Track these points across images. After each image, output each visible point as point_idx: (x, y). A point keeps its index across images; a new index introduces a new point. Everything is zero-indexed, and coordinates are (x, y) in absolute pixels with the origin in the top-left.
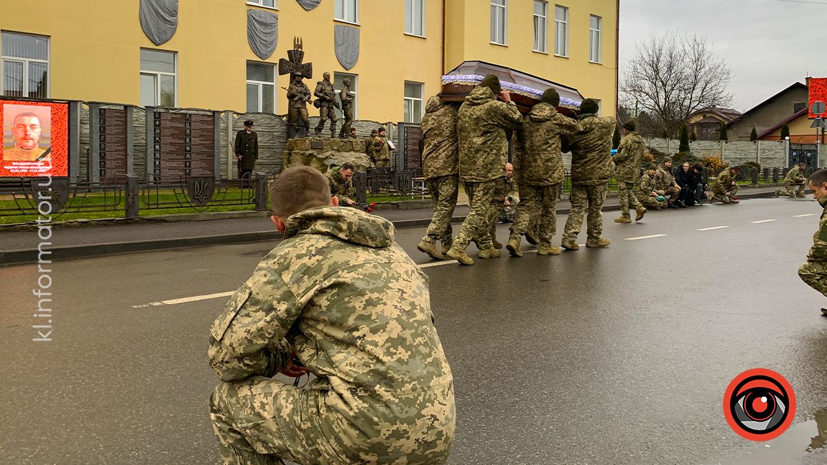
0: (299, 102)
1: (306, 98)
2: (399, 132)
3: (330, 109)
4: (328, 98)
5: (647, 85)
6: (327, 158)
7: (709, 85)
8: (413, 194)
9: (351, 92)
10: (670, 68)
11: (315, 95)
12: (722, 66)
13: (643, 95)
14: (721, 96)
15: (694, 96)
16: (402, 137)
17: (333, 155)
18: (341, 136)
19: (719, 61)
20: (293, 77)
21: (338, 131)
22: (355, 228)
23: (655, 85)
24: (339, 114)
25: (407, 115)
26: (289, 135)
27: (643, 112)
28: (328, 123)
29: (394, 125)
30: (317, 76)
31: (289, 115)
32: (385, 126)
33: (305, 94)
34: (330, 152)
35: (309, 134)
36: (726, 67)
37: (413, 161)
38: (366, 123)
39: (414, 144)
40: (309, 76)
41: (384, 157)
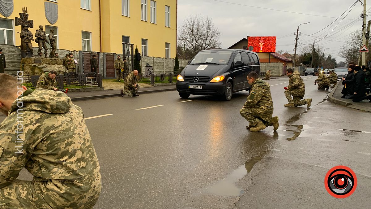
0: (27, 40)
1: (31, 37)
2: (80, 55)
3: (44, 43)
4: (42, 38)
5: (189, 37)
6: (43, 67)
7: (212, 38)
8: (87, 84)
9: (55, 35)
10: (198, 30)
11: (36, 36)
12: (217, 30)
13: (187, 41)
14: (217, 43)
15: (206, 42)
16: (81, 58)
17: (46, 66)
18: (50, 57)
19: (217, 28)
20: (23, 27)
21: (48, 54)
22: (55, 107)
23: (192, 37)
24: (48, 46)
25: (83, 47)
26: (22, 56)
27: (187, 49)
28: (43, 51)
29: (77, 52)
30: (36, 27)
31: (22, 46)
32: (72, 52)
33: (30, 36)
34: (45, 65)
35: (33, 56)
36: (219, 31)
37: (87, 69)
38: (63, 50)
39: (87, 61)
40: (32, 27)
41: (72, 67)
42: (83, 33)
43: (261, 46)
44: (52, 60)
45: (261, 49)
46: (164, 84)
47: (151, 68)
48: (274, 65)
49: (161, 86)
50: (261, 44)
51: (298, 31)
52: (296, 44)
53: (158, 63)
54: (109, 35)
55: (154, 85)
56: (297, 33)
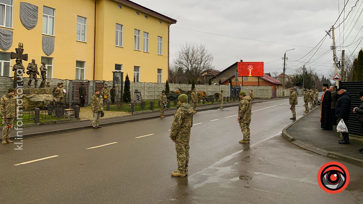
2: (70, 84)
3: (35, 75)
4: (34, 70)
6: (31, 97)
7: (206, 63)
11: (27, 69)
12: (211, 55)
13: (183, 65)
15: (201, 66)
16: (71, 86)
17: (35, 96)
18: (40, 87)
20: (16, 61)
23: (187, 61)
29: (69, 80)
33: (22, 69)
34: (33, 95)
37: (76, 97)
38: (55, 80)
39: (77, 89)
40: (26, 60)
41: (61, 97)
42: (77, 62)
43: (250, 70)
44: (41, 90)
45: (250, 74)
46: (144, 111)
47: (139, 93)
48: (263, 89)
49: (140, 114)
50: (250, 69)
51: (285, 56)
52: (284, 68)
53: (149, 88)
54: (102, 64)
55: (134, 113)
56: (285, 58)
